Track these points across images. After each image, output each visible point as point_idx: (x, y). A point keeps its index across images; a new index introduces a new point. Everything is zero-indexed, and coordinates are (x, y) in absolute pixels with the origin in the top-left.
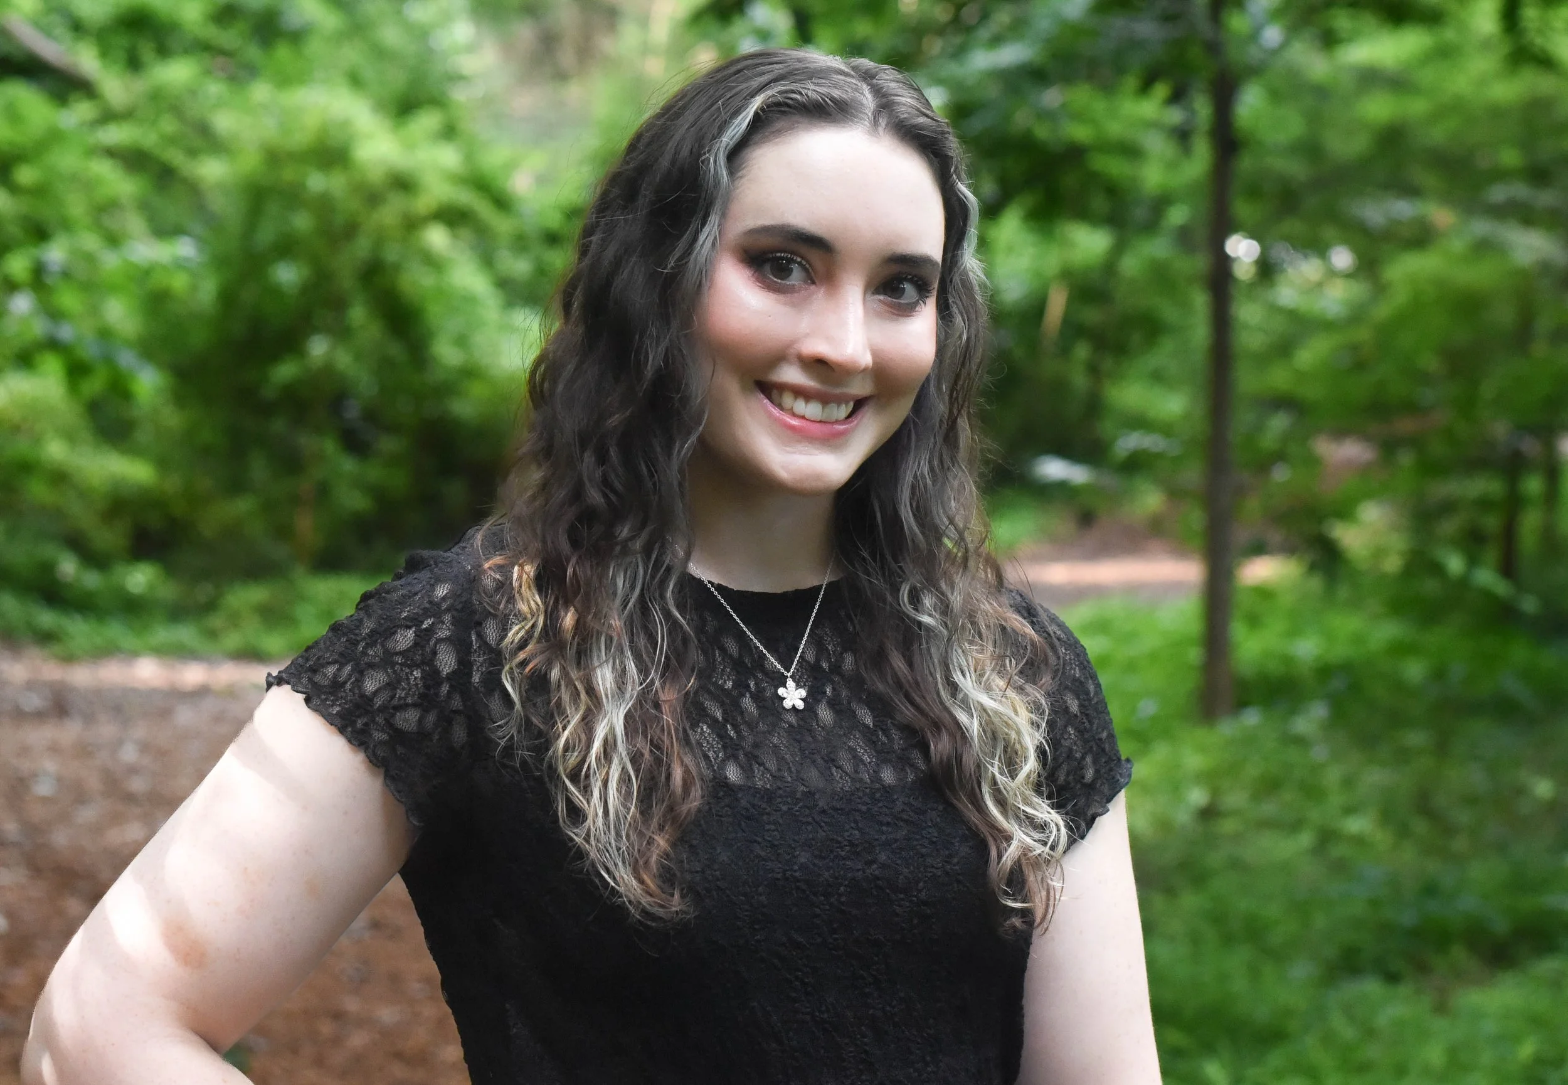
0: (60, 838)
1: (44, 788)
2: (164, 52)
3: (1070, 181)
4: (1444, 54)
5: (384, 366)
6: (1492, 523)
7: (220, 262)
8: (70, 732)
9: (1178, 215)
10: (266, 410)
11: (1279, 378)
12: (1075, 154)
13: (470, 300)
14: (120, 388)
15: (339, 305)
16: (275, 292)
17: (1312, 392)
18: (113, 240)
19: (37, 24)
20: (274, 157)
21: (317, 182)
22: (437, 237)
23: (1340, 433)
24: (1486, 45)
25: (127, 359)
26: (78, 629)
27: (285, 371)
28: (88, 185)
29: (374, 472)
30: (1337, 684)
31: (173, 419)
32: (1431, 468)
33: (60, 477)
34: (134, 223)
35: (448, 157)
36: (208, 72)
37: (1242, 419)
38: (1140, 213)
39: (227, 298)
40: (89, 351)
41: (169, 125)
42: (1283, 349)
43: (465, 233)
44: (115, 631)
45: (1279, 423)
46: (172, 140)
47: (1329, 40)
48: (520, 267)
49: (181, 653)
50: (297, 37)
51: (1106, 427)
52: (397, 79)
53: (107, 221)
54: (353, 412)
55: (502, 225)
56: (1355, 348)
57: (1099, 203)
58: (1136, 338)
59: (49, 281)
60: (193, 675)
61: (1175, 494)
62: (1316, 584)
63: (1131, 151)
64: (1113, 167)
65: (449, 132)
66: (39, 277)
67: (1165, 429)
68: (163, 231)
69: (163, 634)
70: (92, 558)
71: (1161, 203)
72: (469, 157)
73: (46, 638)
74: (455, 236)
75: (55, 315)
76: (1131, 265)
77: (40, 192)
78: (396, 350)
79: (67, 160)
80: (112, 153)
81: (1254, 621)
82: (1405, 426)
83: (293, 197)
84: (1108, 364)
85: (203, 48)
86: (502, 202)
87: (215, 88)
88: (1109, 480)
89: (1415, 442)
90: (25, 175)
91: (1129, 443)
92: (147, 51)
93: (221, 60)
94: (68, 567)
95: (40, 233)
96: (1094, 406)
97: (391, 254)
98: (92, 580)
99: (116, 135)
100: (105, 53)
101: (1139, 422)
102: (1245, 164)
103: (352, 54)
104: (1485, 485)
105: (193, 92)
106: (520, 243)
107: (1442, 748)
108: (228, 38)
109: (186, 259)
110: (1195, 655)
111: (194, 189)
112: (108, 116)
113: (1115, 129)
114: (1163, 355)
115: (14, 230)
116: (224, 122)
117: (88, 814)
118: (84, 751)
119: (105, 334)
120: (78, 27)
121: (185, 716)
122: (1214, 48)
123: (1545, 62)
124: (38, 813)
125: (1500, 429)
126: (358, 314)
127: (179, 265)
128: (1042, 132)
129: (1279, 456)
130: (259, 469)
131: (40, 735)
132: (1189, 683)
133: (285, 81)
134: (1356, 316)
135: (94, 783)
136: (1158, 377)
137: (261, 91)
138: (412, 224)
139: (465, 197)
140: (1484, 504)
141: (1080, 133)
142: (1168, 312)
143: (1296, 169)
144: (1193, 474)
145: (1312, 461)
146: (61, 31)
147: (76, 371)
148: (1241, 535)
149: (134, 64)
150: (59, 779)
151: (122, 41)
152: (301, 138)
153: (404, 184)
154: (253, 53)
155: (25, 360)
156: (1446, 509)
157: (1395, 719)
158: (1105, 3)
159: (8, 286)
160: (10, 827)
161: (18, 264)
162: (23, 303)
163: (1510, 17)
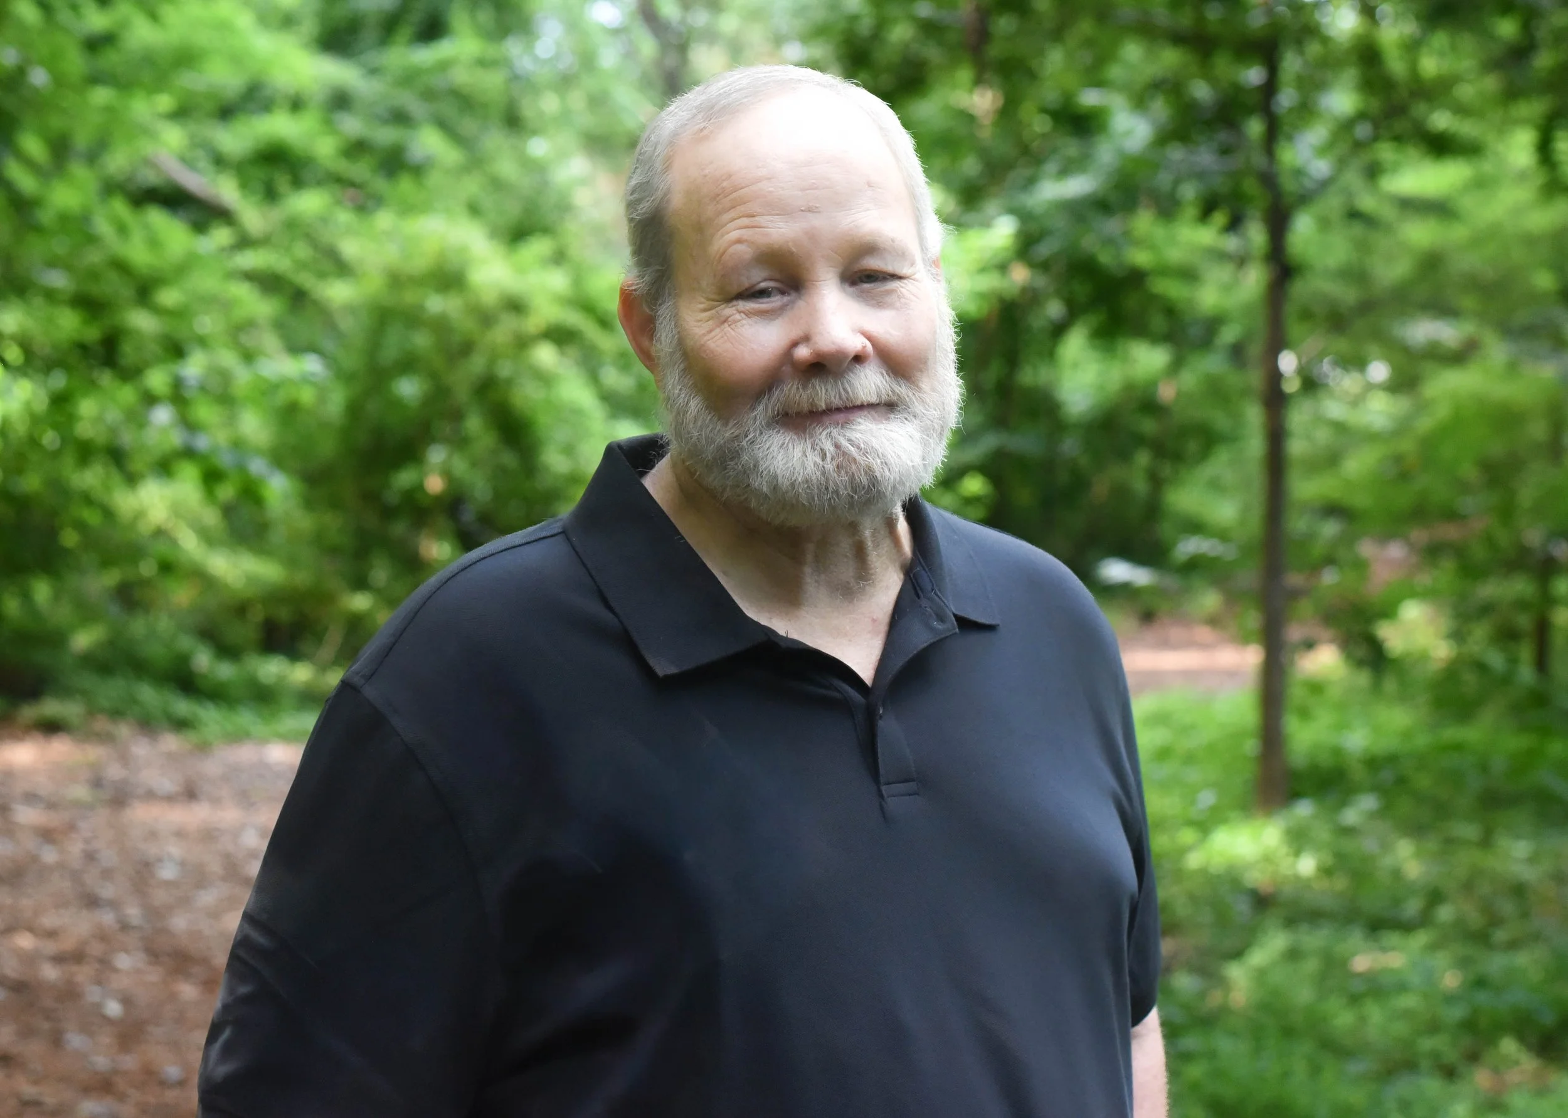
0: (179, 923)
1: (168, 872)
2: (298, 183)
3: (1131, 302)
4: (1481, 184)
5: (500, 472)
6: (1524, 621)
7: (345, 376)
8: (196, 815)
9: (1229, 334)
10: (388, 513)
11: (1327, 487)
12: (1136, 278)
13: (577, 412)
14: (251, 493)
15: (457, 416)
16: (396, 404)
17: (1361, 500)
18: (249, 357)
19: (183, 160)
20: (396, 280)
21: (436, 304)
22: (545, 355)
23: (1385, 538)
24: (1522, 177)
25: (257, 466)
26: (210, 716)
27: (405, 478)
28: (225, 305)
30: (1387, 775)
31: (305, 522)
32: (1473, 572)
34: (270, 341)
35: (557, 281)
36: (338, 203)
37: (1297, 524)
38: (1193, 333)
39: (354, 410)
40: (225, 460)
41: (302, 251)
42: (1331, 460)
43: (573, 351)
44: (245, 718)
45: (1330, 529)
46: (302, 265)
47: (1373, 172)
48: (623, 382)
50: (418, 171)
51: (1165, 530)
52: (513, 210)
53: (244, 339)
54: (469, 516)
55: (608, 344)
56: (1398, 459)
57: (1158, 322)
58: (1192, 446)
59: (188, 394)
61: (1231, 595)
62: (1363, 678)
63: (1189, 275)
64: (1170, 289)
65: (559, 258)
66: (178, 396)
67: (1223, 535)
68: (295, 348)
69: (290, 721)
70: (226, 651)
71: (1213, 324)
72: (578, 281)
73: (181, 725)
74: (563, 353)
75: (189, 425)
76: (1190, 379)
77: (179, 314)
78: (509, 459)
79: (206, 282)
80: (252, 277)
81: (1305, 714)
82: (1450, 532)
83: (413, 318)
84: (1166, 470)
85: (339, 181)
86: (605, 322)
87: (344, 217)
88: (1171, 582)
89: (1456, 550)
90: (169, 297)
91: (1188, 547)
92: (282, 182)
93: (351, 191)
94: (203, 660)
95: (176, 350)
96: (1153, 509)
97: (504, 370)
98: (225, 671)
99: (251, 260)
100: (244, 185)
101: (1195, 527)
102: (1300, 290)
103: (471, 186)
104: (1520, 587)
105: (324, 220)
108: (360, 170)
109: (313, 374)
110: (1251, 746)
111: (324, 313)
112: (244, 242)
113: (1175, 255)
114: (1219, 464)
115: (154, 348)
116: (350, 248)
117: (207, 898)
118: (207, 836)
119: (238, 445)
120: (220, 161)
122: (1269, 180)
124: (160, 897)
125: (1534, 536)
126: (474, 423)
127: (306, 379)
128: (1105, 258)
129: (1328, 559)
130: (380, 569)
131: (169, 819)
132: (1247, 772)
133: (408, 209)
134: (1401, 428)
135: (215, 867)
136: (1216, 486)
137: (384, 219)
138: (523, 343)
139: (574, 319)
140: (1521, 605)
141: (1141, 258)
142: (1220, 420)
143: (1347, 295)
144: (1249, 577)
145: (1360, 565)
146: (204, 163)
147: (211, 477)
148: (1294, 634)
149: (271, 195)
150: (183, 864)
151: (259, 174)
152: (420, 263)
153: (516, 306)
154: (380, 184)
155: (165, 467)
156: (1486, 609)
157: (1441, 811)
158: (1164, 138)
159: (150, 399)
160: (134, 912)
161: (157, 379)
162: (162, 415)
163: (1545, 150)
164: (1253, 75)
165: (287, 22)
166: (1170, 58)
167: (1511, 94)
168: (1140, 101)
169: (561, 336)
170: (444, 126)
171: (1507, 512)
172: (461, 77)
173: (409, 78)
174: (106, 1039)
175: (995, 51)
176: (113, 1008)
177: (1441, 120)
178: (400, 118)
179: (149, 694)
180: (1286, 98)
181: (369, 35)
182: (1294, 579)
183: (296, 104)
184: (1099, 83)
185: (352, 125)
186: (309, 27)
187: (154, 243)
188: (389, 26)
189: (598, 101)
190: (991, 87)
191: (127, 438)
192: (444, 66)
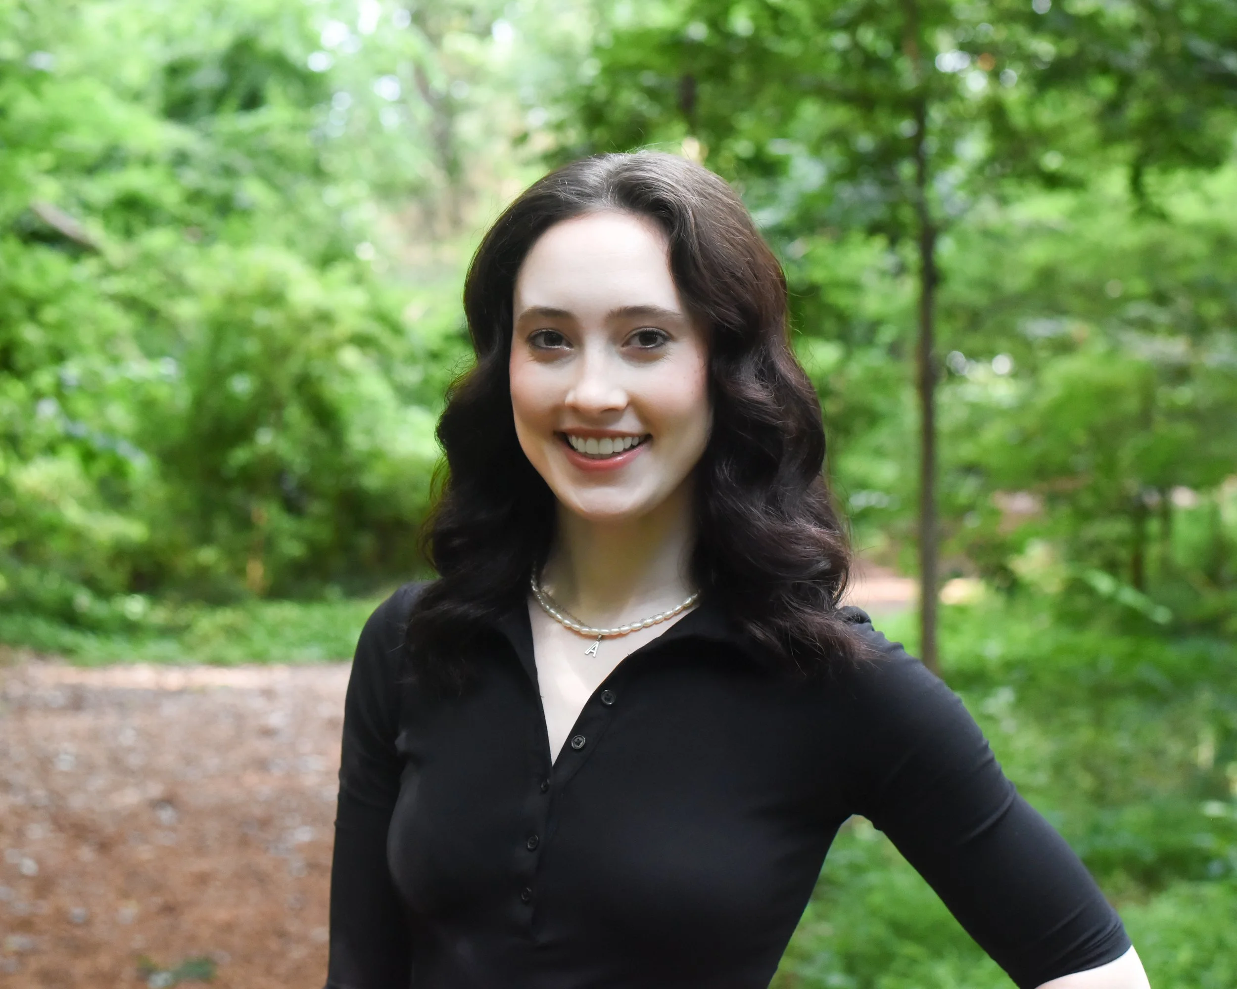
0: (77, 802)
1: (65, 763)
2: (150, 224)
3: (809, 310)
4: (1085, 212)
5: (313, 450)
6: (1124, 554)
7: (192, 376)
8: (84, 722)
9: (887, 335)
10: (227, 483)
11: (967, 451)
12: (812, 291)
13: (373, 403)
14: (119, 470)
15: (278, 406)
16: (231, 398)
17: (994, 461)
18: (115, 361)
19: (59, 206)
20: (231, 299)
21: (263, 317)
22: (350, 357)
23: (1014, 488)
24: (1115, 206)
25: (124, 449)
26: (90, 644)
27: (240, 456)
28: (96, 322)
29: (307, 528)
30: (1019, 675)
31: (159, 491)
32: (1084, 516)
33: (77, 535)
34: (130, 350)
35: (358, 297)
36: (182, 238)
37: (945, 481)
38: (858, 333)
39: (199, 403)
40: (98, 442)
41: (154, 277)
42: (971, 430)
43: (371, 353)
44: (119, 646)
45: (969, 486)
46: (157, 288)
47: (1003, 201)
48: (411, 376)
49: (165, 662)
50: (246, 213)
52: (318, 244)
53: (110, 347)
54: (291, 483)
55: (397, 347)
56: (1024, 429)
57: (829, 325)
58: (860, 424)
59: (66, 392)
60: (174, 679)
61: (893, 538)
62: (998, 602)
63: (854, 287)
64: (841, 299)
65: (358, 279)
66: (60, 391)
67: (884, 489)
68: (151, 354)
69: (155, 647)
70: (101, 592)
71: (875, 325)
72: (373, 297)
73: (67, 652)
74: (363, 356)
75: (70, 415)
76: (857, 370)
77: (60, 327)
78: (321, 439)
79: (79, 303)
80: (113, 298)
81: (954, 629)
82: (1065, 485)
83: (245, 329)
84: (840, 442)
85: (179, 222)
86: (397, 329)
87: (188, 251)
89: (1070, 498)
90: (50, 314)
91: (860, 500)
92: (137, 222)
93: (192, 230)
94: (84, 600)
95: (58, 356)
97: (318, 368)
98: (100, 608)
99: (117, 285)
100: (108, 225)
101: (862, 485)
102: (945, 295)
103: (286, 225)
104: (1120, 527)
105: (171, 253)
106: (411, 359)
107: (1099, 721)
108: (197, 213)
109: (168, 376)
111: (172, 326)
112: (109, 271)
113: (844, 271)
114: (882, 436)
115: (42, 354)
116: (194, 274)
117: (98, 782)
118: (94, 736)
119: (110, 432)
120: (88, 208)
121: (170, 709)
122: (921, 208)
123: (1162, 216)
124: (60, 783)
125: (1132, 485)
126: (294, 413)
127: (162, 380)
129: (969, 509)
130: (222, 527)
131: (63, 724)
133: (237, 243)
134: (1023, 406)
135: (101, 759)
136: (879, 453)
137: (220, 251)
138: (332, 347)
139: (370, 327)
140: (1121, 541)
141: (818, 275)
142: (880, 402)
143: (978, 298)
144: (907, 522)
145: (995, 512)
146: (75, 210)
147: (88, 456)
148: (944, 566)
149: (128, 233)
150: (77, 758)
151: (118, 220)
152: (250, 284)
153: (325, 317)
154: (214, 223)
155: (51, 449)
156: (1095, 545)
157: (1062, 701)
158: (836, 177)
159: (37, 396)
160: (40, 793)
161: (44, 379)
162: (48, 409)
163: (1136, 184)
164: (906, 127)
165: (136, 97)
166: (840, 115)
167: (1109, 139)
168: (816, 149)
169: (362, 341)
170: (265, 177)
171: (1109, 467)
172: (278, 139)
173: (235, 141)
174: (25, 890)
175: (702, 110)
176: (29, 867)
177: (1052, 161)
178: (229, 172)
179: (42, 629)
180: (932, 144)
181: (203, 105)
182: (943, 522)
183: (147, 162)
184: (784, 136)
185: (192, 178)
186: (155, 100)
187: (40, 271)
188: (218, 99)
189: (382, 157)
190: (699, 139)
191: (20, 428)
192: (262, 130)
